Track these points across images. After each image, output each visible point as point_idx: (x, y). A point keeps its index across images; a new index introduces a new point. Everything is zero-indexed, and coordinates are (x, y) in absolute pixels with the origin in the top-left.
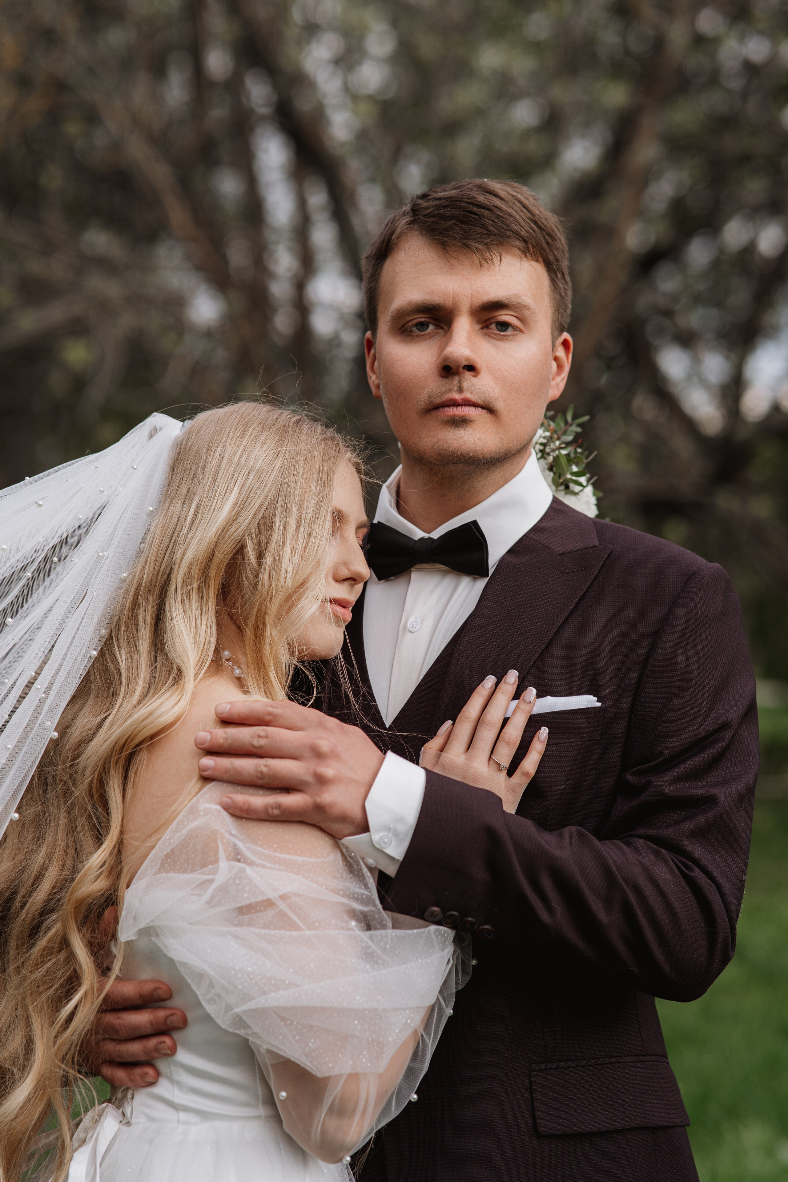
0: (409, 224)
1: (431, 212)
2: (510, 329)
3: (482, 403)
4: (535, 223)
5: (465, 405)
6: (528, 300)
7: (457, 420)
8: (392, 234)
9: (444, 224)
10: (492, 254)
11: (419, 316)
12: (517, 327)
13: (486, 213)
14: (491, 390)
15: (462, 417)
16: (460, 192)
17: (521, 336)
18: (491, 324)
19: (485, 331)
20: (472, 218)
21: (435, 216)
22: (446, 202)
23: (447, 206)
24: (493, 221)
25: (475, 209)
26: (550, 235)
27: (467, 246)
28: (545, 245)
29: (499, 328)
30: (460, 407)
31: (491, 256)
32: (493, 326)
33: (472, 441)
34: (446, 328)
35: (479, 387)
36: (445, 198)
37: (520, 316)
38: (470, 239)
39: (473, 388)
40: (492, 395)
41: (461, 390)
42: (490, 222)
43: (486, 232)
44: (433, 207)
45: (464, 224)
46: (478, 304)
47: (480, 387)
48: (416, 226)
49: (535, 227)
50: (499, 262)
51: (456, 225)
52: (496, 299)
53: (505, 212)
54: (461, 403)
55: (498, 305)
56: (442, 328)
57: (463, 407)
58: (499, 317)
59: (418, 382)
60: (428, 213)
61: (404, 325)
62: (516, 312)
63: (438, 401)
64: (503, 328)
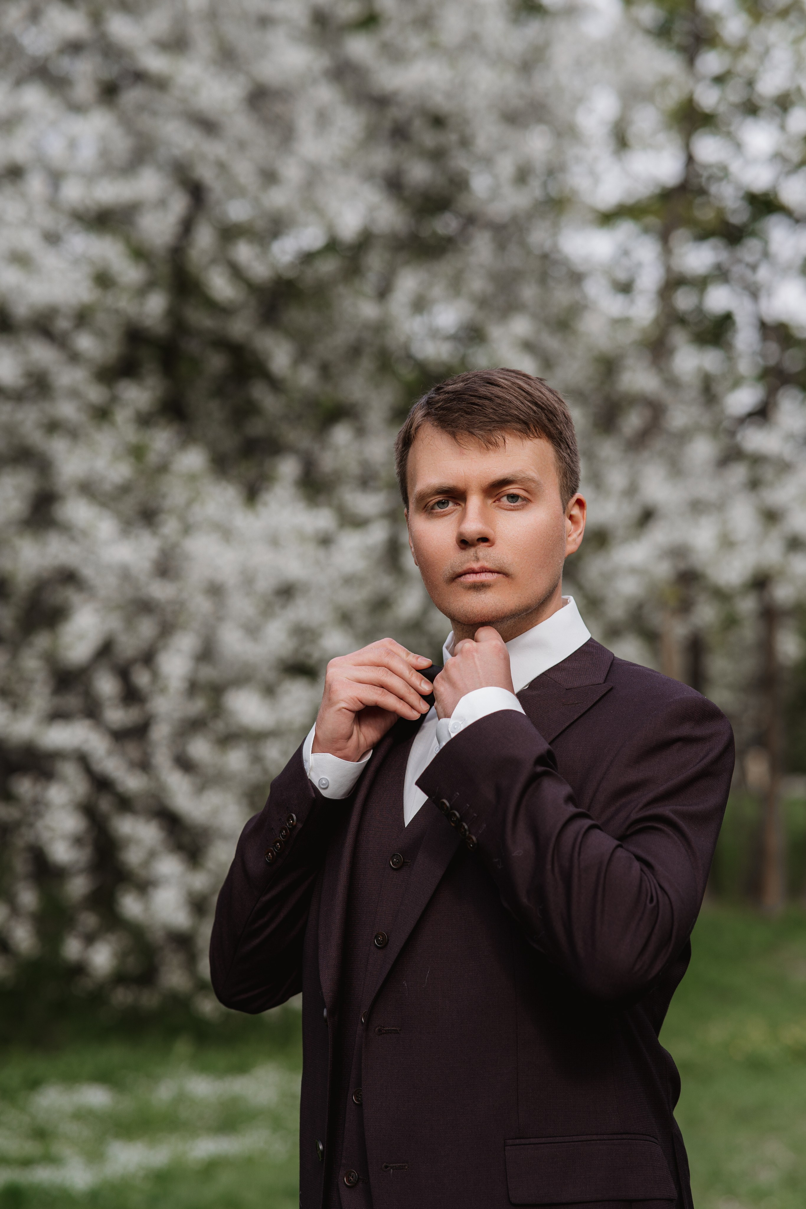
0: (424, 416)
1: (441, 406)
2: (520, 499)
3: (497, 569)
4: (536, 404)
5: (483, 572)
6: (532, 473)
7: (477, 586)
8: (411, 427)
9: (452, 416)
10: (495, 437)
11: (438, 496)
12: (525, 497)
13: (487, 402)
14: (505, 557)
15: (481, 583)
16: (465, 385)
17: (530, 505)
18: (503, 496)
19: (497, 503)
20: (475, 408)
21: (443, 409)
22: (453, 395)
23: (454, 400)
24: (494, 409)
25: (477, 401)
26: (551, 412)
27: (472, 433)
28: (546, 422)
29: (510, 500)
30: (479, 574)
31: (495, 440)
32: (505, 499)
33: (492, 603)
34: (463, 505)
35: (493, 555)
36: (452, 392)
37: (527, 489)
38: (474, 428)
39: (488, 557)
40: (505, 561)
41: (477, 559)
42: (491, 411)
43: (488, 420)
44: (442, 400)
45: (469, 414)
46: (487, 483)
47: (495, 555)
48: (429, 418)
49: (535, 408)
50: (503, 444)
51: (462, 416)
52: (502, 478)
53: (505, 400)
54: (479, 571)
55: (504, 482)
56: (459, 505)
57: (481, 574)
58: (506, 491)
59: (442, 554)
60: (439, 407)
61: (426, 505)
62: (522, 485)
63: (460, 570)
64: (514, 500)
